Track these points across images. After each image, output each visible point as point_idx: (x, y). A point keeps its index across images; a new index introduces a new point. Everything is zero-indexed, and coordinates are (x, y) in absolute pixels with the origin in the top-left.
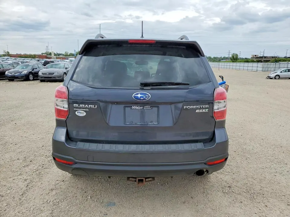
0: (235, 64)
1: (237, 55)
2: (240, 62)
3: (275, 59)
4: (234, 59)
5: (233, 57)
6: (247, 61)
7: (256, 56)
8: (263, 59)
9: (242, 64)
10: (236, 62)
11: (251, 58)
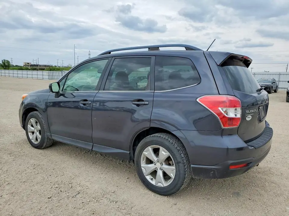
0: (7, 71)
1: (8, 62)
2: (13, 69)
3: (50, 68)
4: (6, 66)
5: (4, 63)
6: (21, 68)
7: (28, 63)
8: (38, 68)
9: (15, 72)
10: (8, 69)
11: (24, 65)
